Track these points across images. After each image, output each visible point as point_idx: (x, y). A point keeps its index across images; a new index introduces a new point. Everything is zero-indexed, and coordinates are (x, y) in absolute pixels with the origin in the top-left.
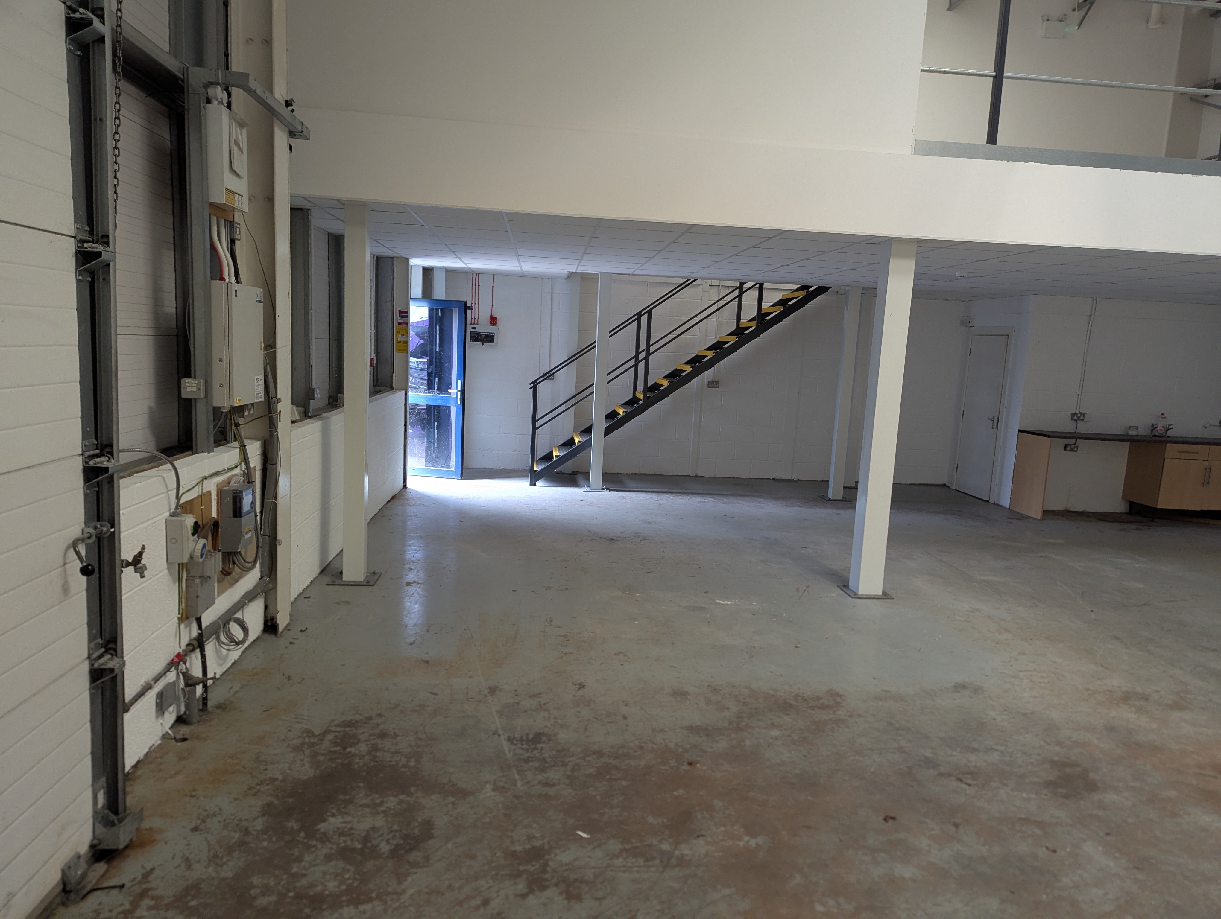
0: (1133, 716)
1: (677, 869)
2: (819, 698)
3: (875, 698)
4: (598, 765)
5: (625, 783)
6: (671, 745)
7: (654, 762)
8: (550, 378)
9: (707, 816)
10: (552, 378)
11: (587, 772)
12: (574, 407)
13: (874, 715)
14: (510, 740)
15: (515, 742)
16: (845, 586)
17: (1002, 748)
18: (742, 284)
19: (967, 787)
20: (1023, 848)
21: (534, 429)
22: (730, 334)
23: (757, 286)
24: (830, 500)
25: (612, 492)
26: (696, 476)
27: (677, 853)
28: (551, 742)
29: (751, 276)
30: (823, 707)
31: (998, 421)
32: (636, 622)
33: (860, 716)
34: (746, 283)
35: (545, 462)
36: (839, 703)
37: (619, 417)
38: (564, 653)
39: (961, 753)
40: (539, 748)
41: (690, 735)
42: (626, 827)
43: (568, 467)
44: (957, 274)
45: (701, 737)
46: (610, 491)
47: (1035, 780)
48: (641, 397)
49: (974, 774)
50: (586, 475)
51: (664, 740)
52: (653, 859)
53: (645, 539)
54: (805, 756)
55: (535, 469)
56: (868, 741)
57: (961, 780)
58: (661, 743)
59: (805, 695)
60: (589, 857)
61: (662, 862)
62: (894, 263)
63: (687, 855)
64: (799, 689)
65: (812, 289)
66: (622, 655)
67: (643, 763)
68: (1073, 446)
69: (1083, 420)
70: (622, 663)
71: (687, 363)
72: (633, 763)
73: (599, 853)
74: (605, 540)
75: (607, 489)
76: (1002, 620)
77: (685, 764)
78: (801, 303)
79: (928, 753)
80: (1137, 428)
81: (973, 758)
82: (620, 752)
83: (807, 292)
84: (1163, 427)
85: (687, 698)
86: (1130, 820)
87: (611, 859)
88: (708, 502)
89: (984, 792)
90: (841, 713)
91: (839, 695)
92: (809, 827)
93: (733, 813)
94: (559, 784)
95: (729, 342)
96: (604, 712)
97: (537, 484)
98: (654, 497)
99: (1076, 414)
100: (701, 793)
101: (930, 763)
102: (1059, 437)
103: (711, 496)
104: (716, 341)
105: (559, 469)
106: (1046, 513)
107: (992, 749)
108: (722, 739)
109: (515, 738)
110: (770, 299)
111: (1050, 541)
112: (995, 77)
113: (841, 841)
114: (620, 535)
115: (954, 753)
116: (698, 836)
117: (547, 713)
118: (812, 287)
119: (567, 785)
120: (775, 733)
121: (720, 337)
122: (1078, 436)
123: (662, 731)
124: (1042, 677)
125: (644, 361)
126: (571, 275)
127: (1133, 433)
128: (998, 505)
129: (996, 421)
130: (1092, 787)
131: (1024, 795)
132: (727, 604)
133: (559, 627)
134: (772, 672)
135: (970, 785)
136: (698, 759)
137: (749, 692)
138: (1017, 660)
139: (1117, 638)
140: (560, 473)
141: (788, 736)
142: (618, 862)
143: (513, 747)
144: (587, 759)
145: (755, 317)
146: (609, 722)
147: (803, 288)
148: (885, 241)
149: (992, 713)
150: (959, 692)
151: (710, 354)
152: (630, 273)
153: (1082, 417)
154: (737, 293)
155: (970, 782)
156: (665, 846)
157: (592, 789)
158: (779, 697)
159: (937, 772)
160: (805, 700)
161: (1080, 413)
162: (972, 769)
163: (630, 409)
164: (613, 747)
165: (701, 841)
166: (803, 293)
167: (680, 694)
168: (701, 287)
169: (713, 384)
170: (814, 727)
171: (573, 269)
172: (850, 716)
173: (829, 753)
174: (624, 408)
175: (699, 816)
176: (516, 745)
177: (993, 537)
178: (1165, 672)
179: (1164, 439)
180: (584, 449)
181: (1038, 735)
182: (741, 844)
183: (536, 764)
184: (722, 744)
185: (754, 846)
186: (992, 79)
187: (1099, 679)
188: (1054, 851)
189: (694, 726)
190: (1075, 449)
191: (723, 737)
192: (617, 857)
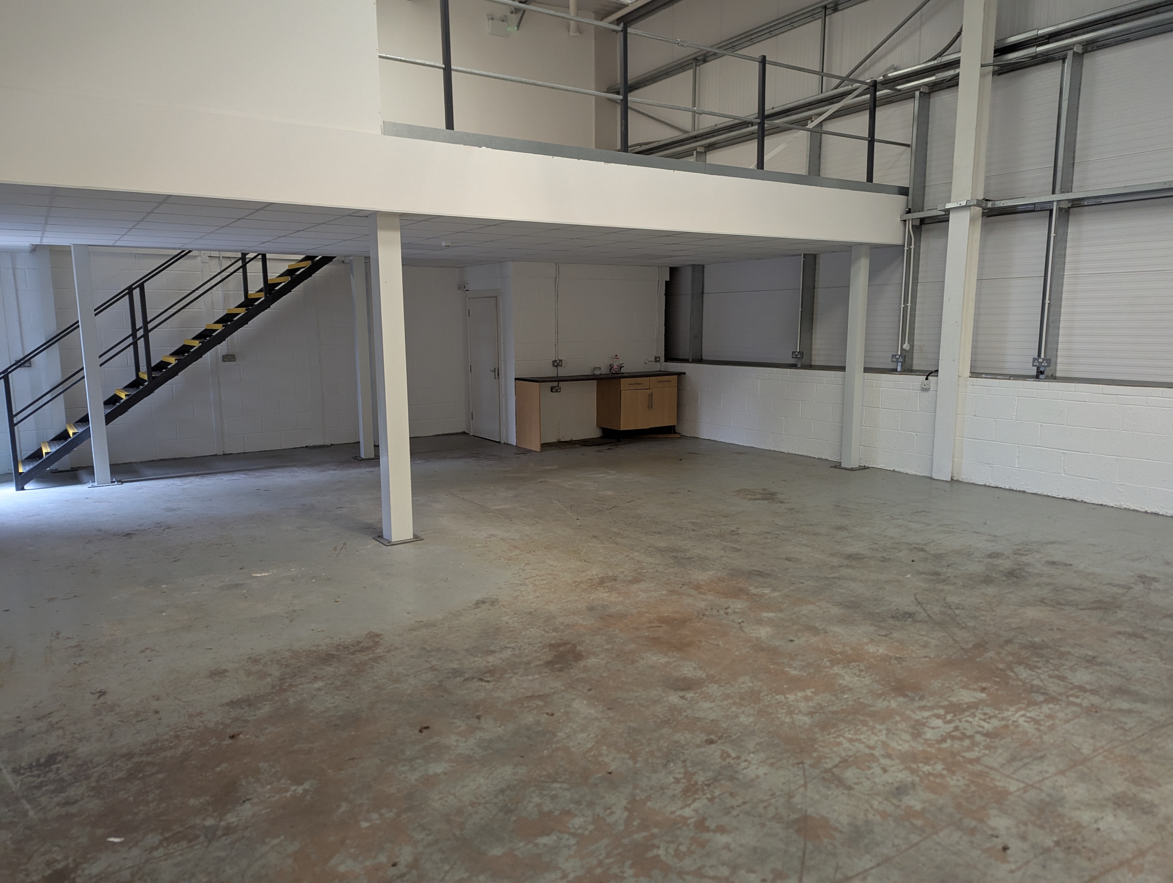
0: (606, 594)
1: (224, 838)
2: (359, 643)
3: (409, 630)
4: (128, 767)
5: (160, 776)
6: (211, 725)
7: (193, 747)
8: (26, 365)
9: (252, 780)
10: (29, 365)
11: (116, 778)
12: (62, 395)
13: (408, 645)
14: (16, 771)
15: (22, 772)
16: (379, 537)
17: (513, 645)
18: (244, 255)
19: (487, 683)
20: (529, 719)
21: (12, 425)
22: (240, 306)
23: (260, 256)
24: (363, 460)
25: (125, 484)
26: (224, 455)
27: (223, 824)
28: (68, 759)
29: (250, 247)
30: (362, 650)
31: (498, 371)
32: (164, 614)
33: (397, 649)
34: (248, 254)
35: (32, 461)
36: (378, 642)
37: (122, 401)
38: (77, 664)
39: (481, 657)
40: (54, 770)
41: (231, 710)
42: (164, 818)
43: (65, 462)
44: (444, 244)
45: (243, 708)
46: (122, 483)
47: (538, 663)
48: (145, 377)
49: (491, 672)
50: (90, 469)
51: (202, 722)
52: (198, 837)
53: (169, 528)
54: (348, 698)
55: (21, 470)
56: (404, 669)
57: (481, 680)
58: (200, 726)
59: (346, 643)
60: (125, 859)
61: (206, 837)
62: (382, 235)
63: (233, 823)
64: (340, 639)
65: (317, 259)
66: (149, 650)
67: (180, 750)
68: (557, 388)
69: (561, 366)
70: (149, 659)
71: (195, 338)
72: (169, 754)
73: (136, 851)
74: (120, 536)
75: (118, 482)
76: (512, 540)
77: (227, 738)
78: (308, 273)
79: (455, 665)
80: (600, 369)
81: (491, 659)
82: (153, 747)
83: (312, 262)
84: (618, 366)
85: (225, 676)
86: (605, 675)
87: (150, 852)
88: (239, 479)
89: (500, 684)
90: (379, 651)
91: (378, 636)
92: (353, 759)
93: (279, 769)
94: (82, 799)
95: (239, 314)
96: (131, 713)
97: (26, 487)
98: (177, 482)
99: (556, 361)
100: (245, 761)
101: (456, 673)
102: (545, 381)
103: (242, 473)
104: (225, 314)
105: (53, 467)
106: (545, 446)
107: (506, 647)
108: (265, 705)
109: (21, 768)
110: (275, 271)
111: (547, 468)
112: (444, 69)
113: (382, 761)
114: (138, 528)
115: (476, 659)
116: (244, 802)
117: (61, 731)
118: (317, 257)
119: (93, 797)
120: (319, 684)
121: (228, 310)
122: (560, 380)
123: (200, 714)
124: (543, 580)
125: (143, 338)
126: (35, 249)
127: (597, 372)
128: (508, 444)
129: (497, 372)
130: (578, 657)
131: (530, 678)
132: (265, 576)
133: (69, 638)
134: (313, 630)
135: (488, 682)
136: (241, 730)
137: (291, 654)
138: (524, 570)
139: (595, 537)
140: (56, 471)
141: (331, 684)
142: (160, 852)
143: (21, 777)
144: (115, 764)
145: (262, 288)
146: (138, 722)
147: (308, 258)
148: (372, 214)
149: (506, 618)
150: (480, 607)
151: (220, 327)
152: (111, 244)
153: (560, 364)
154: (240, 263)
155: (488, 679)
156: (210, 822)
157: (122, 793)
158: (321, 651)
159: (462, 679)
160: (347, 647)
161: (559, 360)
162: (490, 668)
163: (133, 392)
164: (144, 745)
165: (247, 805)
166: (308, 263)
167: (218, 674)
168: (199, 259)
169: (229, 358)
170: (355, 670)
171: (37, 241)
172: (388, 652)
173: (370, 688)
174: (126, 391)
175: (244, 783)
176: (23, 774)
177: (504, 472)
178: (627, 556)
179: (619, 375)
180: (82, 440)
181: (540, 627)
182: (288, 794)
183: (51, 787)
184: (266, 709)
185: (301, 792)
186: (442, 71)
187: (583, 572)
188: (553, 715)
189: (235, 700)
190: (559, 390)
191: (266, 703)
192: (156, 848)
